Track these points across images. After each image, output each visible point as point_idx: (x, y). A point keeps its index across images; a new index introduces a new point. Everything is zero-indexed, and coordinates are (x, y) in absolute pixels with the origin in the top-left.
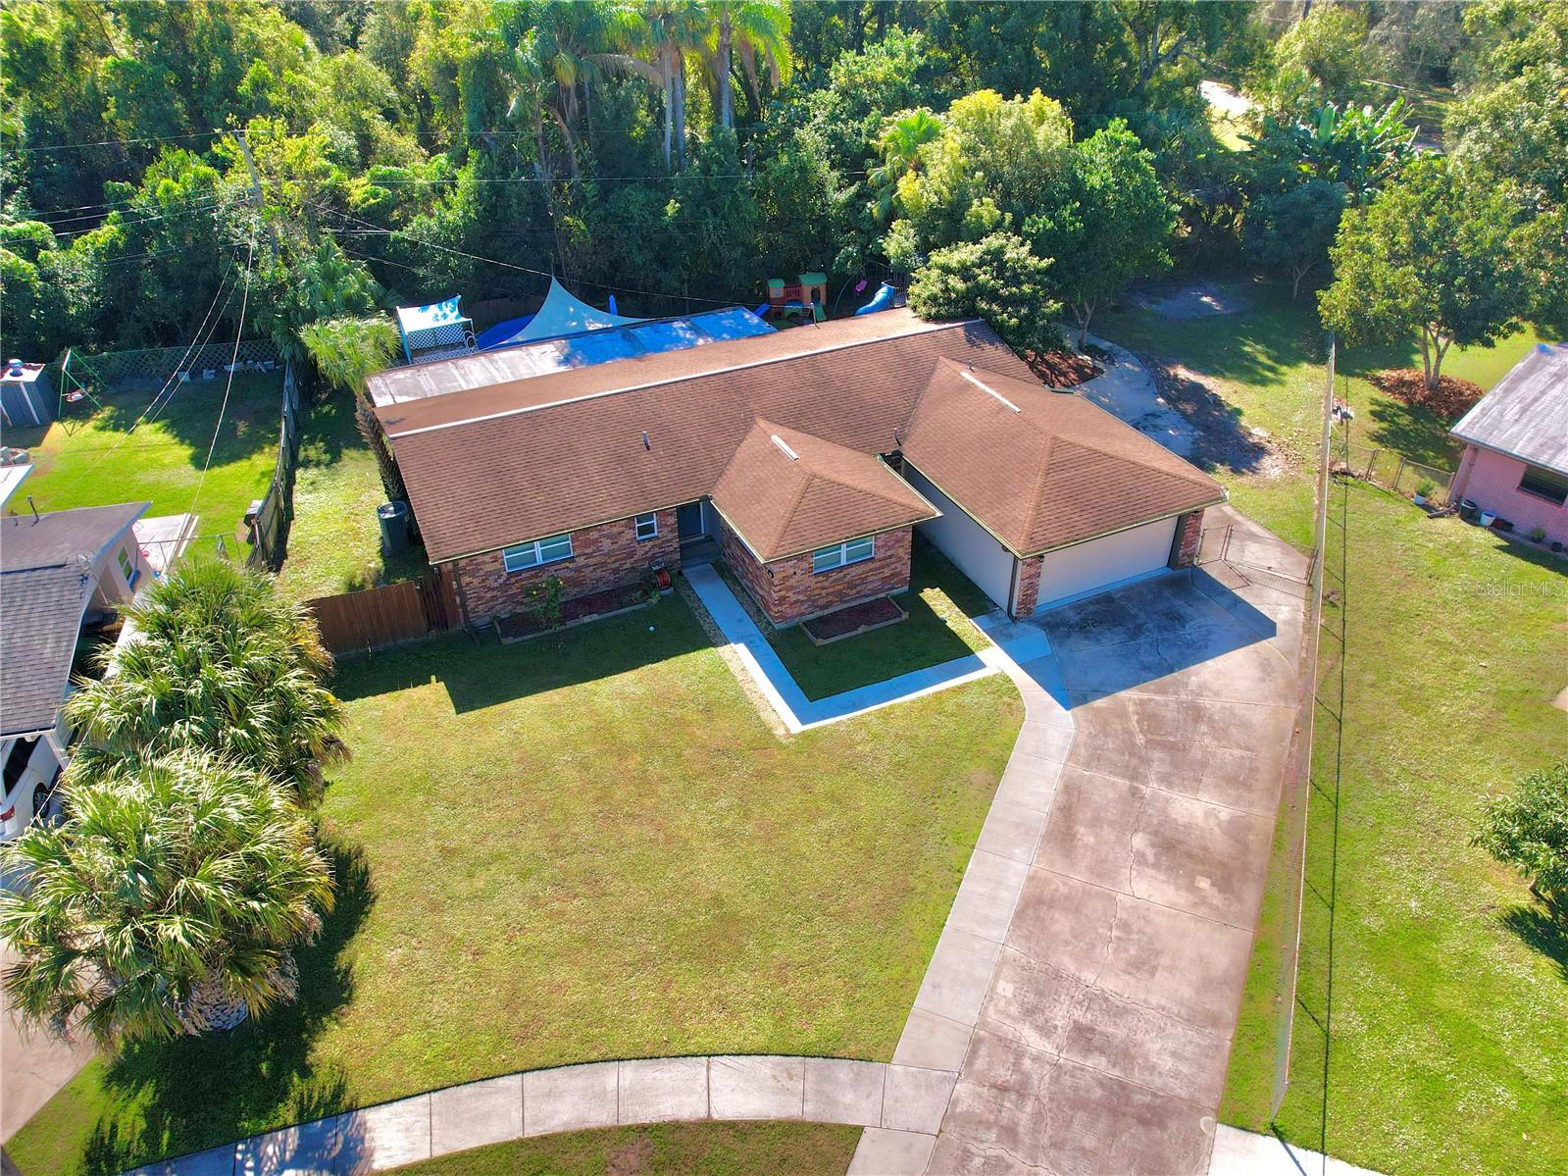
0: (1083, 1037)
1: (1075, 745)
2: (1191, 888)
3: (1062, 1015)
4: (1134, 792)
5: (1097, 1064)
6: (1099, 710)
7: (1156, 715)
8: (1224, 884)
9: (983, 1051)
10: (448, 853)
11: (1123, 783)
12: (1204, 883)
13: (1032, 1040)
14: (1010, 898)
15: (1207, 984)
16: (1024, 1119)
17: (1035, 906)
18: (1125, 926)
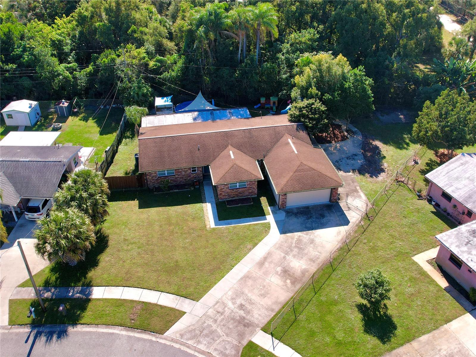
0: (241, 306)
1: (276, 243)
2: (285, 282)
3: (239, 301)
4: (284, 257)
5: (242, 313)
6: (287, 236)
7: (301, 240)
8: (293, 283)
9: (218, 304)
10: (125, 240)
11: (283, 255)
12: (288, 281)
13: (230, 304)
14: (241, 275)
15: (276, 303)
16: (220, 319)
17: (246, 278)
18: (264, 286)
